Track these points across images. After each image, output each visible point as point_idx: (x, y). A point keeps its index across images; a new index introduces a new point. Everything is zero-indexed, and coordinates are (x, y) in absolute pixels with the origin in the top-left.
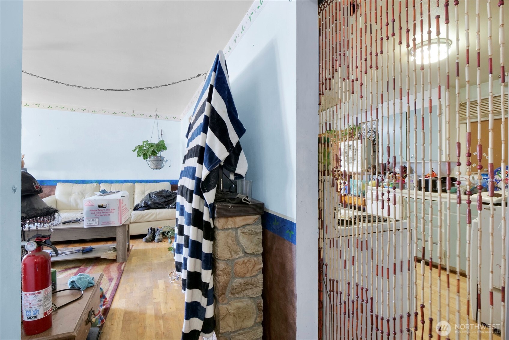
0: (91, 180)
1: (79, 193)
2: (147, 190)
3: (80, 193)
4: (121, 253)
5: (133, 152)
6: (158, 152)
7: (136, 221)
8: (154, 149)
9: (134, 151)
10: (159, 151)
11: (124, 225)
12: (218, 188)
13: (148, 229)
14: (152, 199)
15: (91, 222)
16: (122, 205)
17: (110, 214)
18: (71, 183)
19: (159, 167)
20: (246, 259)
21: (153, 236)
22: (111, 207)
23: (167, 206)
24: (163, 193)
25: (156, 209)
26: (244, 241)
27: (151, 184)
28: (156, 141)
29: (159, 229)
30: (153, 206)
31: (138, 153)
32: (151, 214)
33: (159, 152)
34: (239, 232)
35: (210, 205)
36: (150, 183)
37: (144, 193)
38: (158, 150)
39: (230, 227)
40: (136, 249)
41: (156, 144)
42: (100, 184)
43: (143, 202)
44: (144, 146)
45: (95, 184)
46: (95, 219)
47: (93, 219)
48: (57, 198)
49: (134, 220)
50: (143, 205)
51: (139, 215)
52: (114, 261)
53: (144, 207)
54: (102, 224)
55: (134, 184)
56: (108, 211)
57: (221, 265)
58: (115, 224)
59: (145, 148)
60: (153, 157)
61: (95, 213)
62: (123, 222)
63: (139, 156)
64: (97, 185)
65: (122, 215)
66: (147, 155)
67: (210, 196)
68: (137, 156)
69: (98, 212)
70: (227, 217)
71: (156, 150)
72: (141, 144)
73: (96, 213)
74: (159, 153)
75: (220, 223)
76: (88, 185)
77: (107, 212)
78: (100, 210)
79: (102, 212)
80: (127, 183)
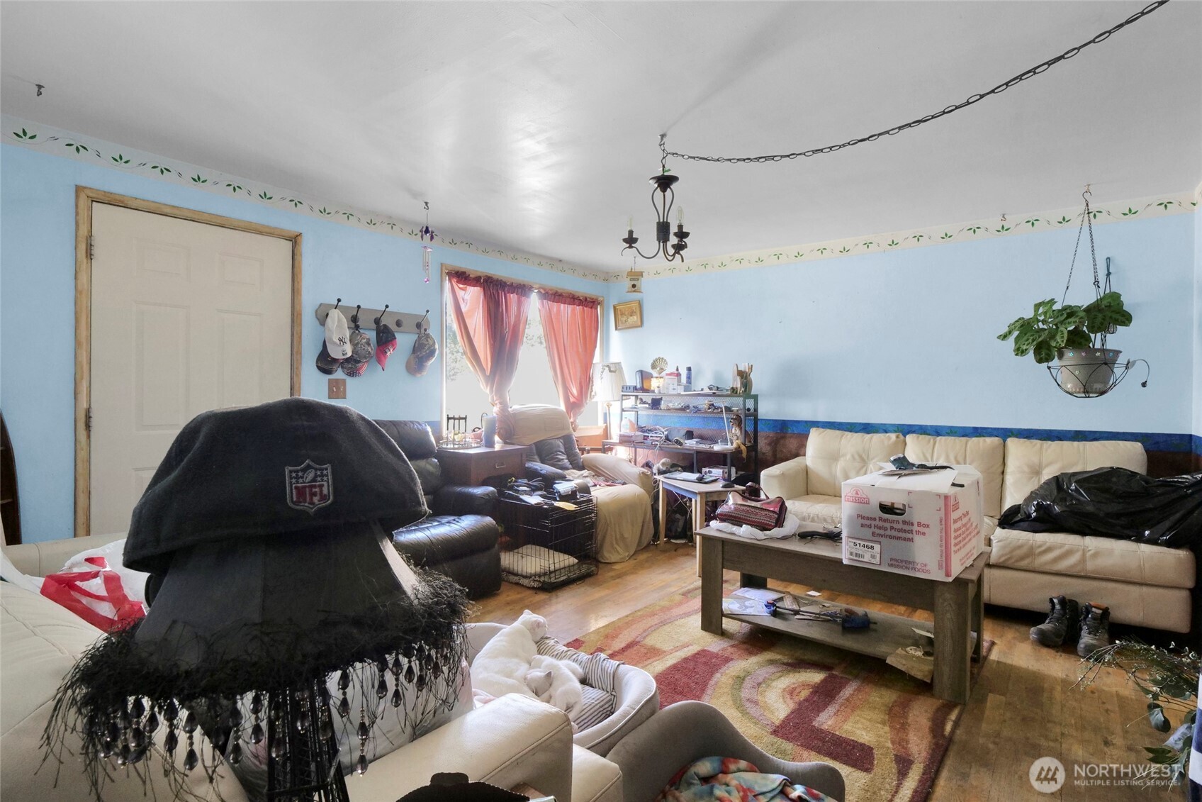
0: (885, 424)
1: (853, 456)
2: (1047, 465)
3: (857, 457)
4: (948, 669)
5: (999, 341)
6: (1092, 336)
7: (1009, 563)
8: (1076, 324)
9: (1004, 337)
10: (1099, 330)
11: (960, 582)
13: (1051, 600)
14: (1068, 499)
15: (860, 550)
16: (954, 515)
17: (917, 538)
18: (839, 429)
19: (1098, 386)
21: (1068, 627)
22: (917, 515)
23: (1127, 532)
24: (1114, 479)
27: (1066, 444)
28: (1084, 297)
29: (1094, 609)
30: (1070, 524)
31: (1016, 343)
32: (1063, 550)
33: (1099, 335)
36: (1061, 440)
37: (1037, 473)
38: (1093, 327)
40: (1003, 660)
41: (1084, 307)
42: (905, 436)
43: (1035, 503)
44: (1038, 321)
45: (893, 436)
46: (873, 545)
47: (866, 544)
48: (808, 464)
49: (1000, 557)
50: (1034, 514)
51: (1020, 547)
52: (923, 687)
53: (1036, 519)
54: (890, 563)
55: (1004, 441)
56: (906, 527)
58: (928, 572)
59: (1043, 327)
60: (1071, 354)
61: (870, 526)
62: (956, 570)
63: (1020, 351)
64: (897, 437)
65: (953, 548)
66: (1049, 348)
68: (1014, 353)
69: (881, 524)
71: (1085, 329)
72: (1028, 314)
73: (873, 526)
74: (1097, 340)
76: (877, 437)
77: (905, 531)
78: (885, 521)
79: (892, 528)
80: (980, 436)
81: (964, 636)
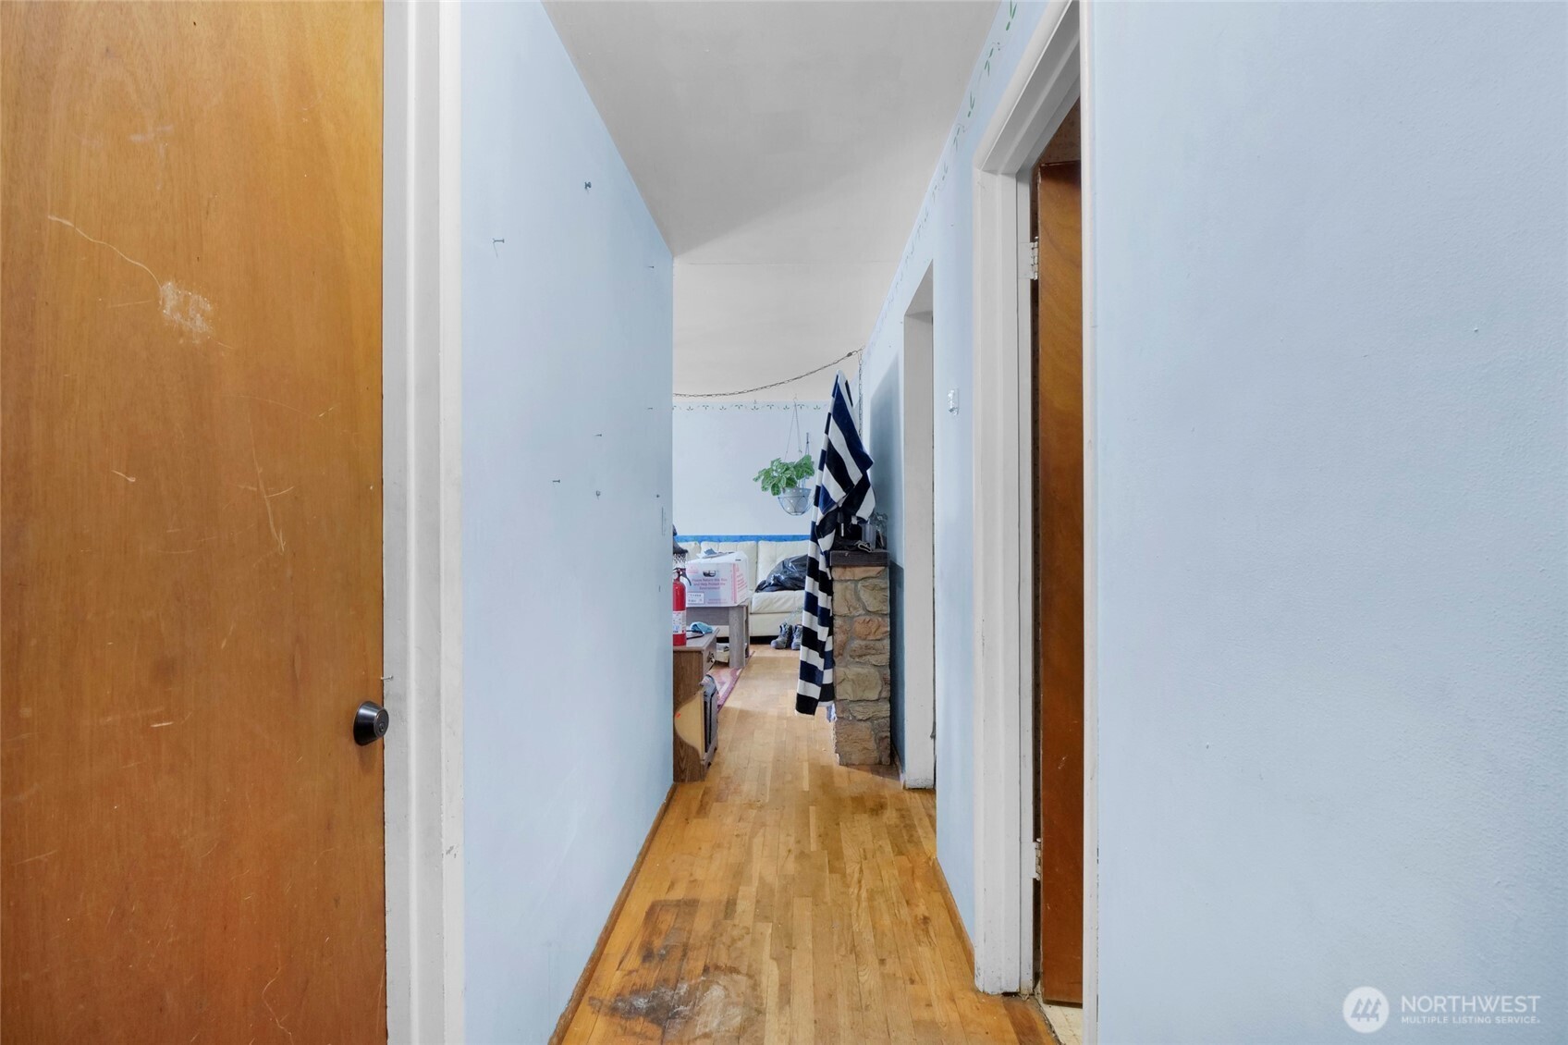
2: (780, 555)
4: (735, 652)
5: (754, 482)
6: (798, 481)
7: (760, 611)
8: (790, 473)
9: (756, 480)
10: (801, 478)
11: (740, 607)
12: (838, 533)
13: (780, 627)
14: (788, 571)
15: (694, 599)
16: (738, 574)
17: (722, 587)
19: (801, 509)
20: (868, 618)
21: (788, 638)
22: (722, 575)
25: (795, 590)
26: (866, 596)
27: (785, 543)
28: (796, 458)
30: (789, 585)
31: (763, 483)
32: (786, 599)
33: (801, 480)
34: (860, 585)
35: (825, 552)
36: (783, 540)
37: (775, 561)
38: (798, 476)
39: (847, 578)
40: (759, 657)
41: (794, 464)
42: (700, 542)
43: (773, 576)
44: (773, 470)
46: (703, 594)
47: (696, 594)
50: (772, 582)
51: (765, 600)
53: (773, 585)
54: (709, 601)
55: (757, 543)
56: (717, 582)
57: (838, 622)
58: (726, 603)
59: (775, 474)
60: (788, 491)
61: (698, 584)
62: (738, 604)
63: (764, 489)
65: (738, 593)
66: (778, 487)
67: (826, 542)
68: (761, 490)
69: (705, 582)
70: (844, 567)
71: (794, 477)
72: (768, 466)
73: (700, 584)
74: (800, 482)
75: (836, 574)
77: (716, 584)
78: (707, 580)
79: (710, 583)
80: (744, 540)
81: (742, 644)
